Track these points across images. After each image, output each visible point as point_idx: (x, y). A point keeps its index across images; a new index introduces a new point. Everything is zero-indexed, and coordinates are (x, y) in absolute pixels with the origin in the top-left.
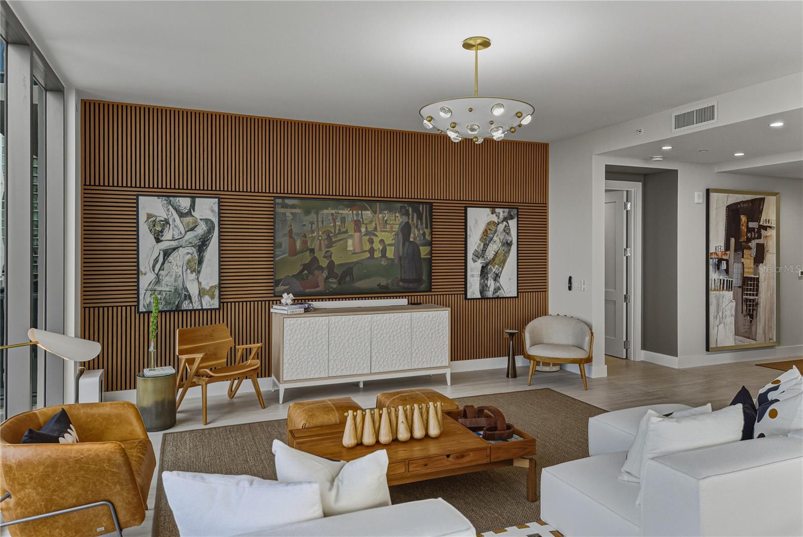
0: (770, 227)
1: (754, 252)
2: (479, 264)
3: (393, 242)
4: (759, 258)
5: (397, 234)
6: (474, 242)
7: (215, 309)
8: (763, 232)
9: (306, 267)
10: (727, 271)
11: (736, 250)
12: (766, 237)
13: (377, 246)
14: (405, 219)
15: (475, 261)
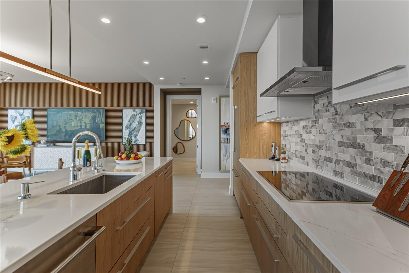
2: (128, 131)
3: (89, 123)
5: (91, 120)
7: (31, 145)
9: (57, 131)
14: (94, 114)
15: (126, 130)
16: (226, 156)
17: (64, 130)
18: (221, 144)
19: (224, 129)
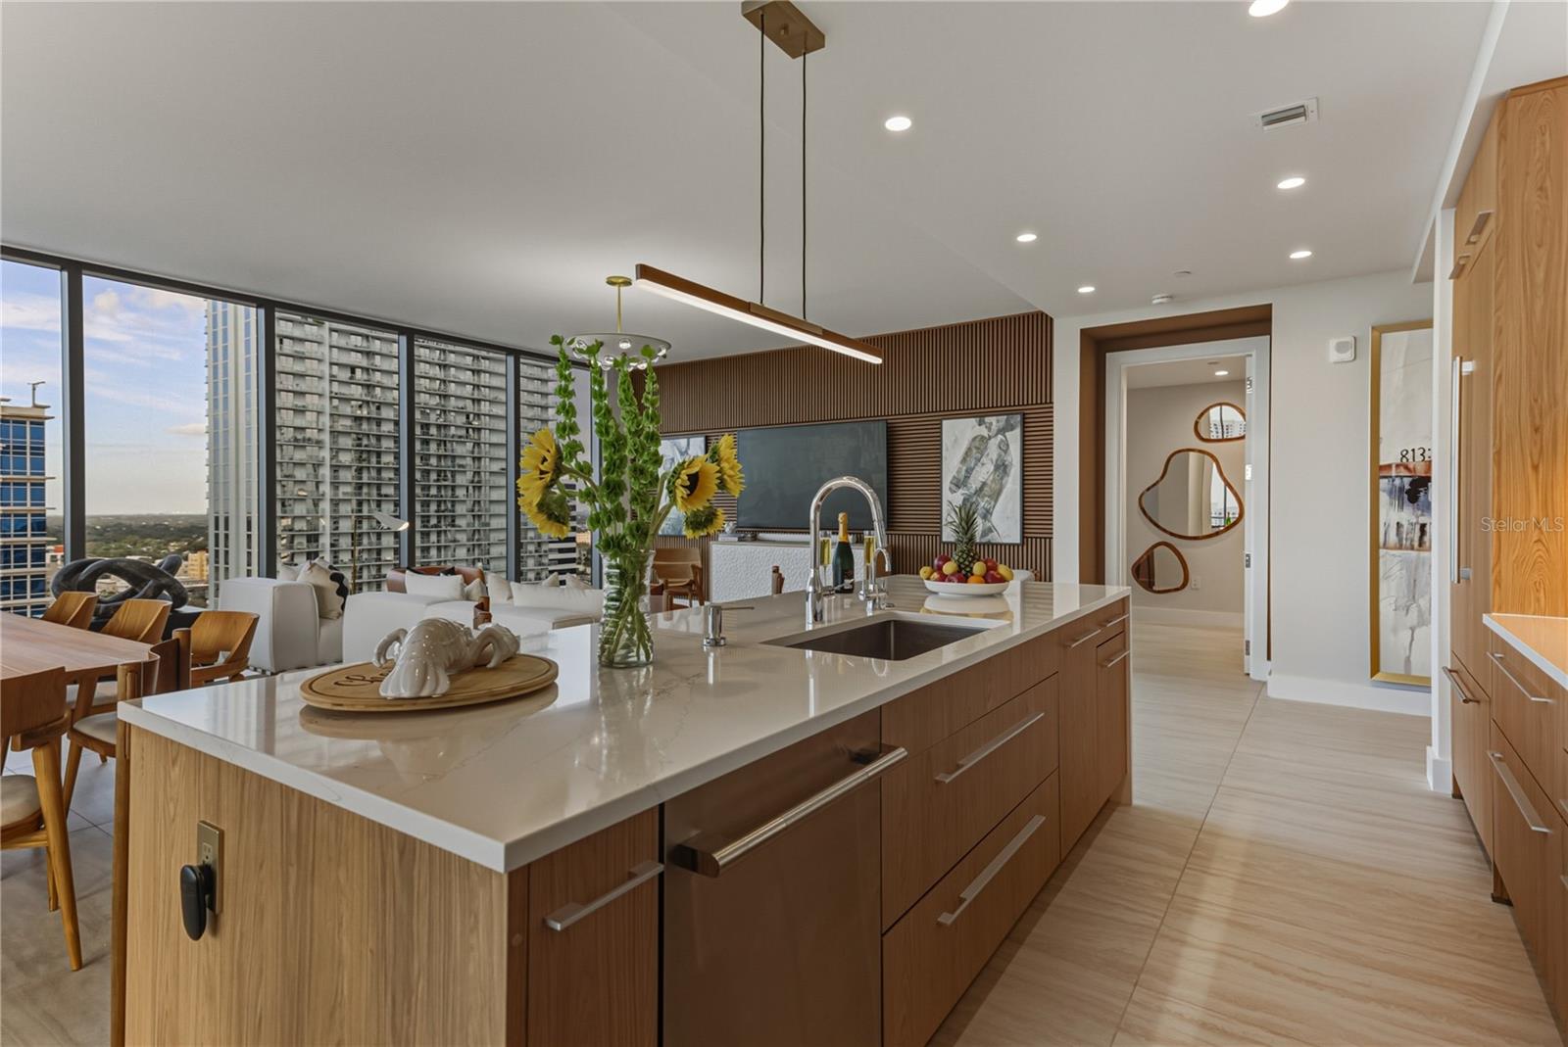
2: (959, 496)
14: (854, 442)
16: (1414, 609)
17: (777, 494)
18: (1382, 552)
19: (1397, 482)
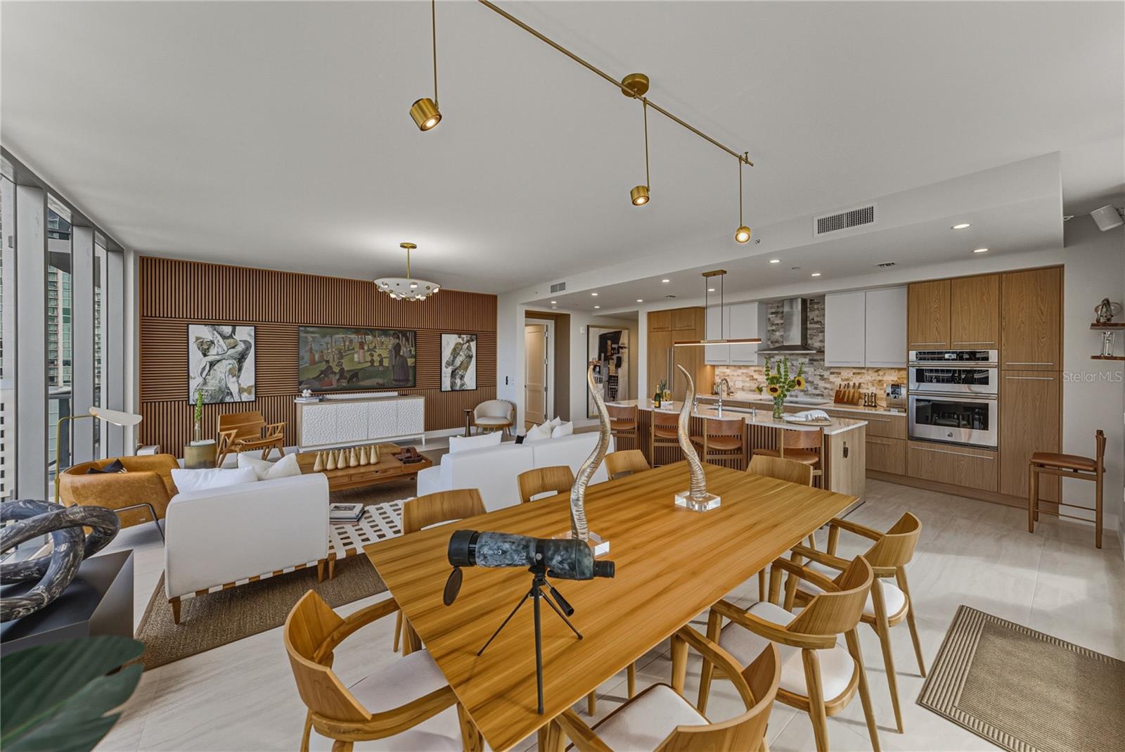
0: (625, 347)
1: (615, 361)
2: (450, 369)
3: (388, 356)
4: (618, 365)
5: (390, 351)
6: (446, 355)
7: (252, 402)
8: (620, 350)
9: (322, 372)
10: (599, 372)
11: (605, 360)
12: (622, 353)
13: (376, 358)
14: (398, 341)
15: (447, 368)
17: (336, 369)
